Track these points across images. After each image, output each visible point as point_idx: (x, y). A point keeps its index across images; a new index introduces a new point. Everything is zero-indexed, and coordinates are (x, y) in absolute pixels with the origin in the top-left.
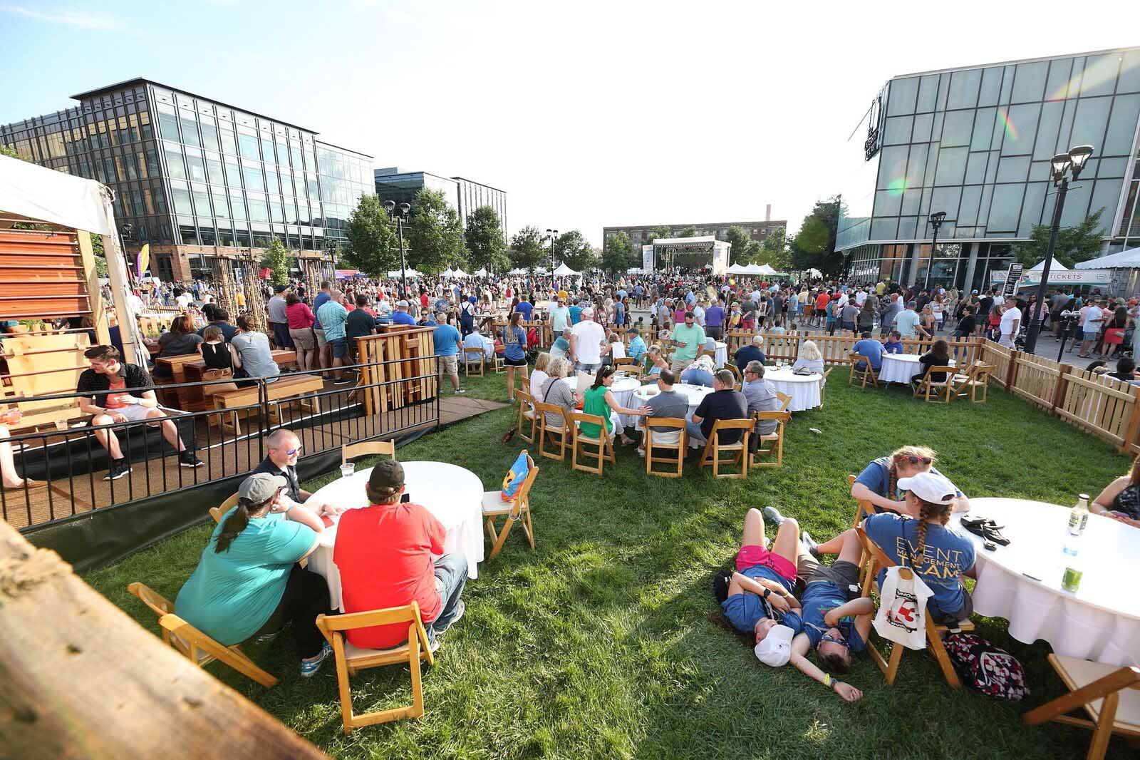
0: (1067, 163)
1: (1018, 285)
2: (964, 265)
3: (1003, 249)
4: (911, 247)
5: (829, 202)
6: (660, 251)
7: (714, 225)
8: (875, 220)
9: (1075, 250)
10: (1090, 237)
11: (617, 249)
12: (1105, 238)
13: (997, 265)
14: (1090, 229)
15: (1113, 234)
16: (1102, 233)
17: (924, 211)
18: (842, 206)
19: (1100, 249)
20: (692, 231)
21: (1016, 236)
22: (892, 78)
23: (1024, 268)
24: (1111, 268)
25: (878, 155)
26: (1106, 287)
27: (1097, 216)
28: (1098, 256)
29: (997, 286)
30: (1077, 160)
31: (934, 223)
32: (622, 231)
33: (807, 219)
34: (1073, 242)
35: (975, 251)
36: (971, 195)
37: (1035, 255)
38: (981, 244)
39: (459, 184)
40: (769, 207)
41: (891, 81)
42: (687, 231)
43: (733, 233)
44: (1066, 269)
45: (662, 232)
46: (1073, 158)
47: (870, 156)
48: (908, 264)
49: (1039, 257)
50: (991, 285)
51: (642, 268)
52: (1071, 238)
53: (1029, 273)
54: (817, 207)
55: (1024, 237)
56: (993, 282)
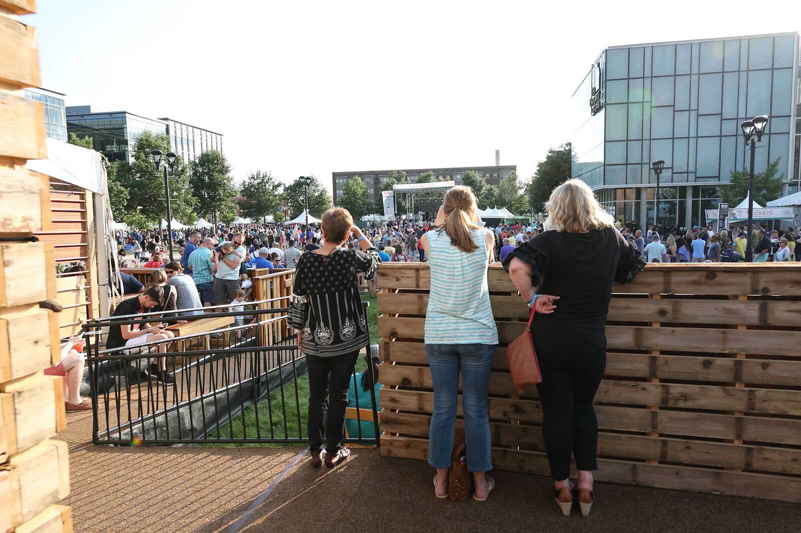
0: (752, 128)
1: (728, 221)
2: (682, 205)
3: (709, 191)
4: (638, 191)
5: (559, 150)
6: (399, 197)
7: (447, 170)
8: (607, 167)
9: (764, 192)
10: (772, 181)
11: (355, 194)
12: (784, 181)
13: (708, 205)
14: (773, 174)
15: (789, 178)
16: (781, 177)
17: (646, 160)
18: (573, 153)
19: (782, 190)
20: (429, 176)
21: (719, 181)
22: (607, 48)
23: (729, 207)
24: (792, 206)
25: (603, 111)
26: (792, 220)
27: (776, 164)
28: (782, 196)
29: (712, 223)
30: (759, 126)
31: (656, 170)
32: (356, 177)
33: (540, 165)
34: (762, 185)
35: (689, 193)
36: (680, 145)
37: (736, 196)
38: (694, 187)
39: (167, 126)
40: (497, 152)
41: (606, 50)
42: (422, 176)
43: (469, 178)
44: (761, 207)
45: (399, 176)
46: (755, 124)
47: (595, 111)
48: (638, 205)
49: (739, 198)
50: (707, 222)
51: (382, 214)
52: (760, 181)
53: (735, 211)
54: (550, 154)
55: (726, 181)
56: (708, 219)
